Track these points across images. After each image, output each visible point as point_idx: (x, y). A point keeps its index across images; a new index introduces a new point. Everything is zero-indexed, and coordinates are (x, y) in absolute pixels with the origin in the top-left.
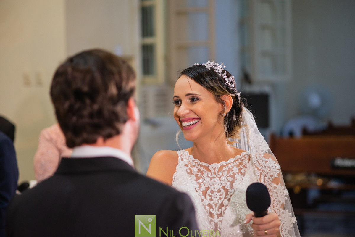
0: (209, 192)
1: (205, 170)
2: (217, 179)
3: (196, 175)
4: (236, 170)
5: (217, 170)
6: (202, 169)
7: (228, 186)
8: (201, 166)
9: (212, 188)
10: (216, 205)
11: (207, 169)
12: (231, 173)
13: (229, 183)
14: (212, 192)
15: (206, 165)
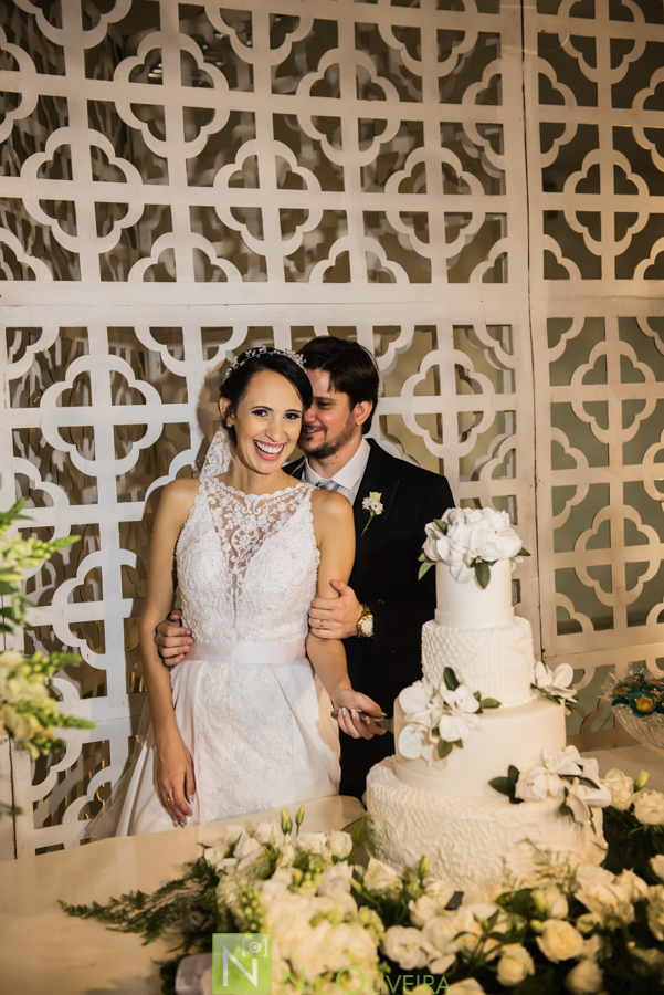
0: (237, 533)
1: (238, 503)
2: (253, 517)
3: (225, 509)
4: (282, 507)
5: (255, 504)
6: (235, 501)
7: (265, 528)
8: (235, 496)
9: (243, 528)
10: (242, 551)
11: (242, 500)
12: (274, 511)
13: (268, 525)
14: (242, 533)
15: (242, 494)
